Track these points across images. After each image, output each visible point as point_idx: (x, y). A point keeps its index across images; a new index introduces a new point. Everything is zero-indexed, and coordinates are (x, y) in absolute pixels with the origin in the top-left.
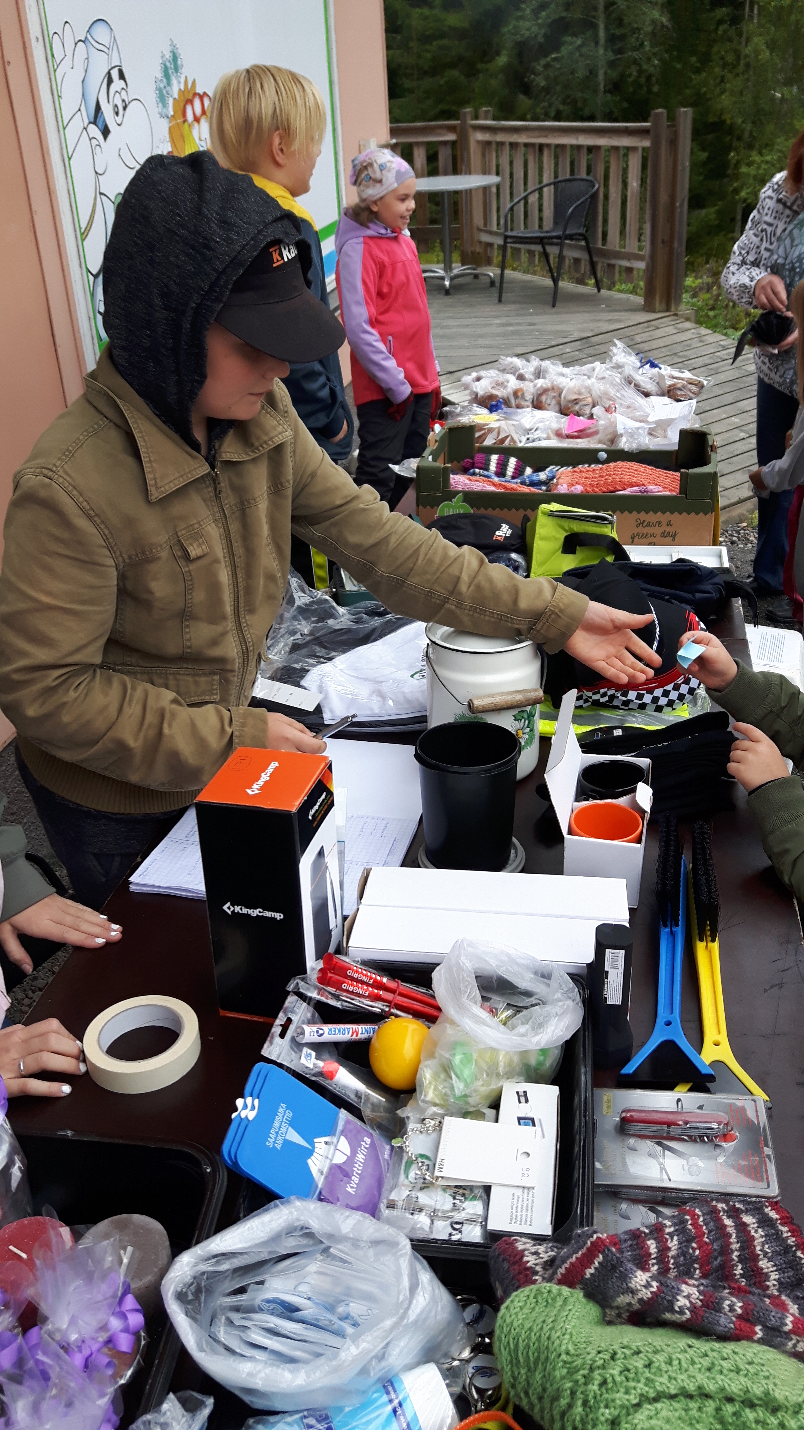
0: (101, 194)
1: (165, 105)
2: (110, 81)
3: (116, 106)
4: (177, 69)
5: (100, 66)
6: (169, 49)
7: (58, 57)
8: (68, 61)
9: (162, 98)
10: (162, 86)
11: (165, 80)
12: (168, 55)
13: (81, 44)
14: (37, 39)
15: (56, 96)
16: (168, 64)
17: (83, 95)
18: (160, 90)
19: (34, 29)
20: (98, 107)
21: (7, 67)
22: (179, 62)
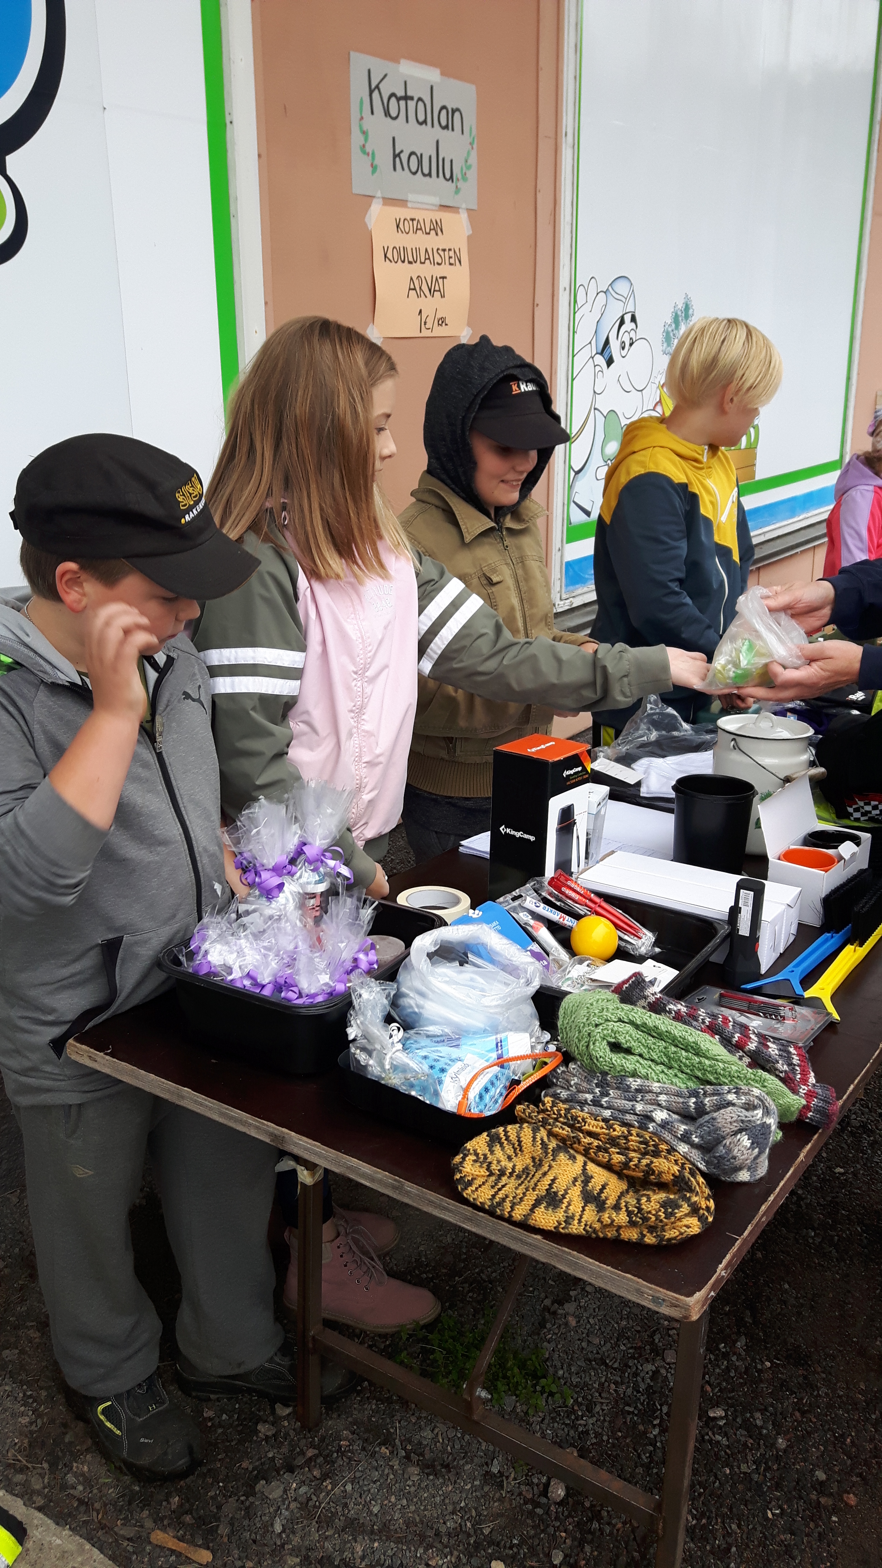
0: (595, 409)
1: (669, 345)
2: (622, 322)
3: (623, 342)
4: (687, 317)
5: (616, 311)
6: (683, 301)
7: (580, 304)
8: (588, 306)
9: (668, 339)
10: (670, 329)
11: (673, 326)
12: (681, 306)
13: (603, 294)
14: (565, 289)
15: (573, 331)
16: (679, 313)
17: (596, 332)
18: (668, 333)
19: (564, 280)
20: (607, 342)
21: (536, 309)
22: (691, 311)
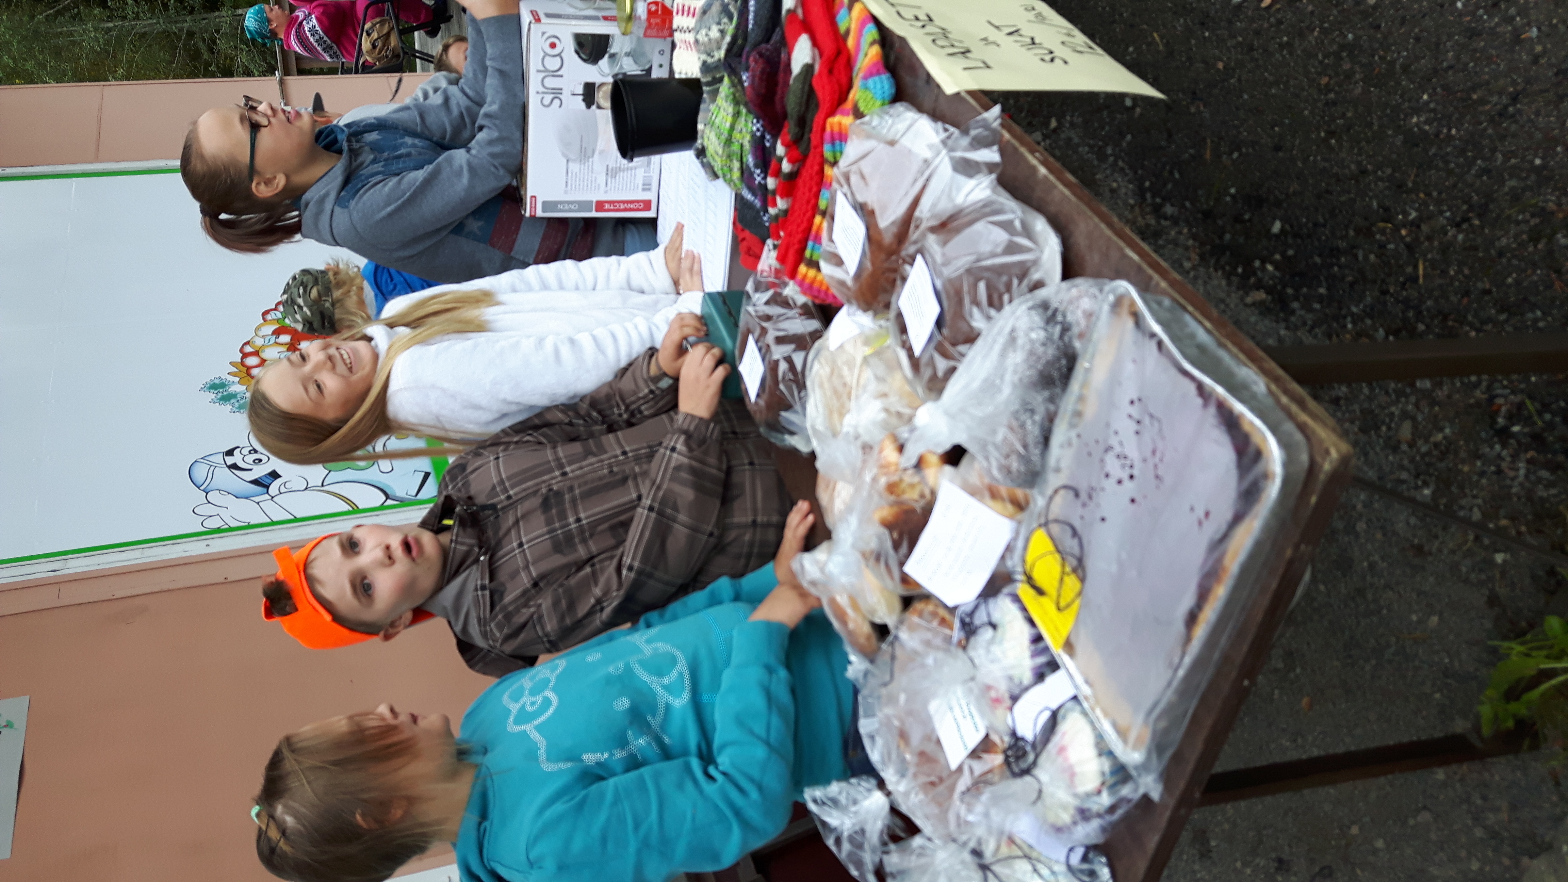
2: (234, 467)
3: (254, 462)
4: (223, 385)
5: (224, 477)
6: (207, 393)
7: (221, 524)
8: (223, 513)
11: (232, 401)
12: (212, 395)
13: (209, 497)
14: (208, 545)
15: (249, 528)
16: (219, 396)
17: (247, 498)
19: (199, 549)
20: (255, 482)
21: (230, 579)
22: (217, 382)
